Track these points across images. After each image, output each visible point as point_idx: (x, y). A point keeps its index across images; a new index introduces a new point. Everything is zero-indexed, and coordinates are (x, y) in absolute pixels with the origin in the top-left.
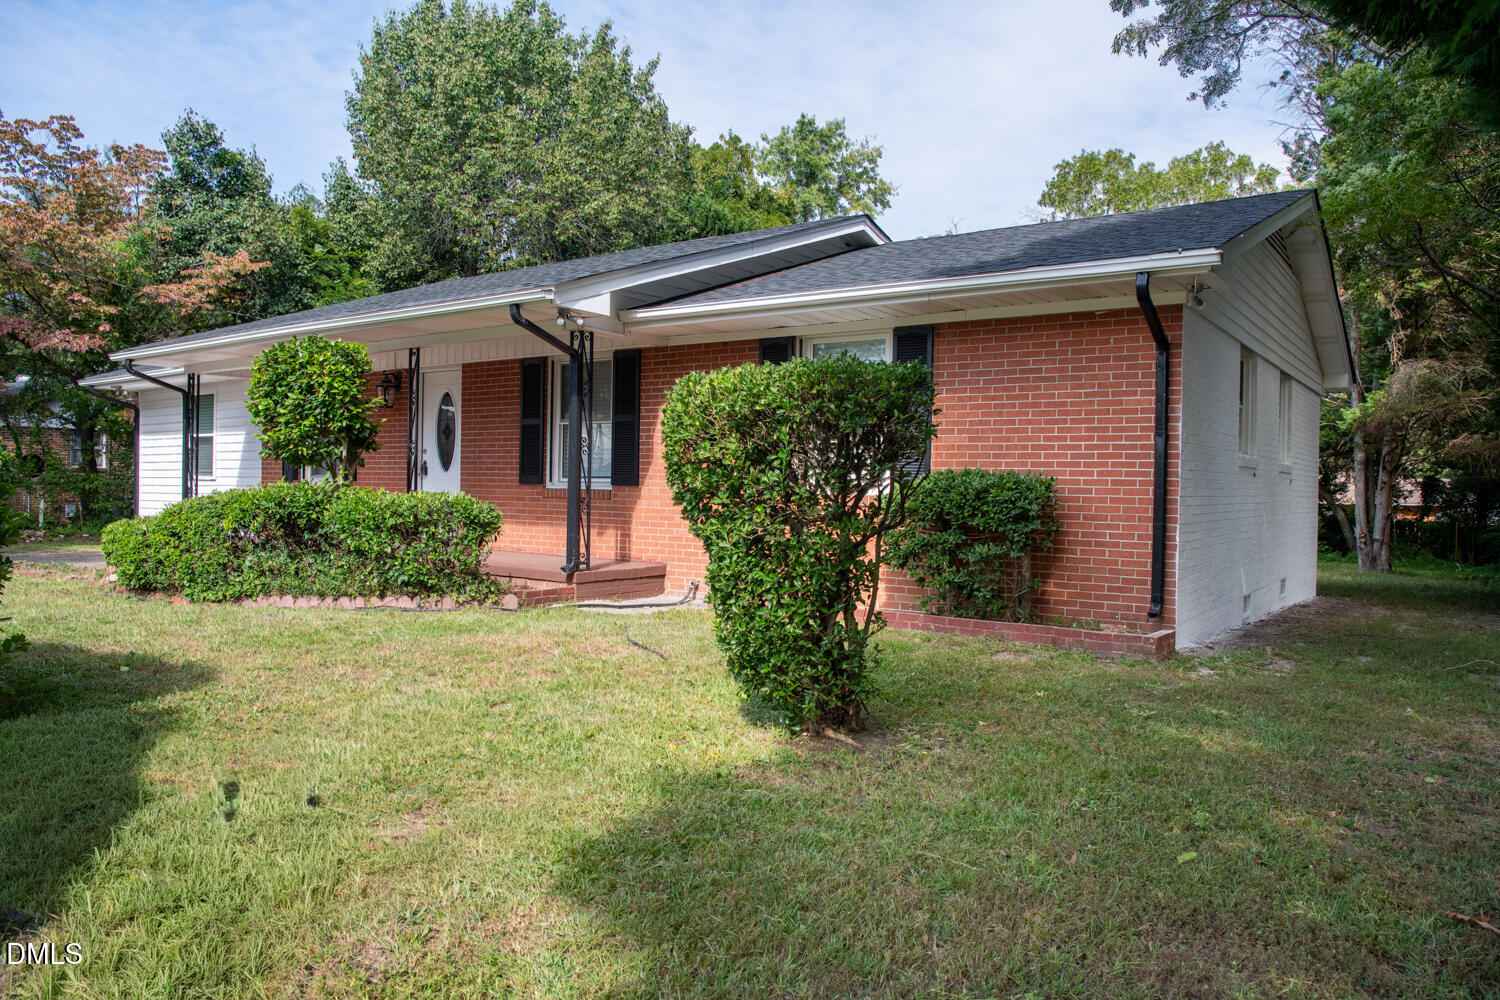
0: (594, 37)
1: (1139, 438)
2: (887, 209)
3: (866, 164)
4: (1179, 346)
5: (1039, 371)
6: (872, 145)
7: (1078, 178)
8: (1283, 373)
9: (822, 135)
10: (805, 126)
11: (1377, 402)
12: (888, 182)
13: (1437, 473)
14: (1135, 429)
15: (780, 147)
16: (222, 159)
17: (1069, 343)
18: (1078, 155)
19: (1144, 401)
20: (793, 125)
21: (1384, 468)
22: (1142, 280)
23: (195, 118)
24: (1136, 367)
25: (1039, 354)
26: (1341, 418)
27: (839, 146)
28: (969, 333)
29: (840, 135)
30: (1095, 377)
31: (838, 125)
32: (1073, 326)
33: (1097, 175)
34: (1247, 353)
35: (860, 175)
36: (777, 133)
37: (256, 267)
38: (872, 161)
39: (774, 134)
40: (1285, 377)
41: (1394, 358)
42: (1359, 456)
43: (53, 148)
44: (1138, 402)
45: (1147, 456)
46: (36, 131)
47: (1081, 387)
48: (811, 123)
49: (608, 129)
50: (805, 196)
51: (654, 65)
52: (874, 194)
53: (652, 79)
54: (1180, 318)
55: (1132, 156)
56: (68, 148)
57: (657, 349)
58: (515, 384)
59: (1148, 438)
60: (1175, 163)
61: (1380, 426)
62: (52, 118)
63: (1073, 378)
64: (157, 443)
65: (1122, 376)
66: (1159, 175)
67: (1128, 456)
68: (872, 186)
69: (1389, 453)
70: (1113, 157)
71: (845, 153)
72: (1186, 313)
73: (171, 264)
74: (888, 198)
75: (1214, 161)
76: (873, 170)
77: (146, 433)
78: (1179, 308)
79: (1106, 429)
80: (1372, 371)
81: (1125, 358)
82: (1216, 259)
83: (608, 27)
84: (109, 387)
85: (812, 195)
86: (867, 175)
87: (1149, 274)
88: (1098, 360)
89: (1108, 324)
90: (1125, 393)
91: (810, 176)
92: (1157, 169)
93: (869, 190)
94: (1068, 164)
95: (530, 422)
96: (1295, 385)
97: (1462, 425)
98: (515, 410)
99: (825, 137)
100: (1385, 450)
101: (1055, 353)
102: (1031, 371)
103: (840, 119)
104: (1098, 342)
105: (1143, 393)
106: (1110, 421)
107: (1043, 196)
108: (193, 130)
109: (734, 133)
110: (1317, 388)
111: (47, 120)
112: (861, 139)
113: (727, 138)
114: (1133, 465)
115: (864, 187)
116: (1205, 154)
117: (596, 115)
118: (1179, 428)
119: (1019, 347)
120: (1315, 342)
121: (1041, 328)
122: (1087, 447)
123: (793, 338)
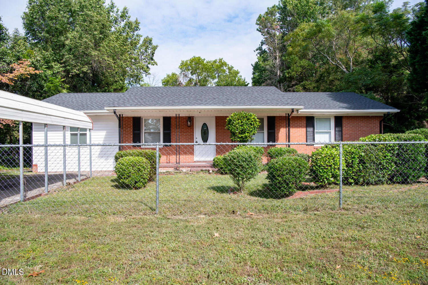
17: (366, 121)
24: (376, 125)
28: (349, 118)
32: (366, 118)
47: (368, 128)
63: (366, 126)
87: (389, 112)
88: (370, 124)
89: (372, 118)
104: (370, 121)
119: (357, 121)
121: (361, 118)
123: (313, 116)
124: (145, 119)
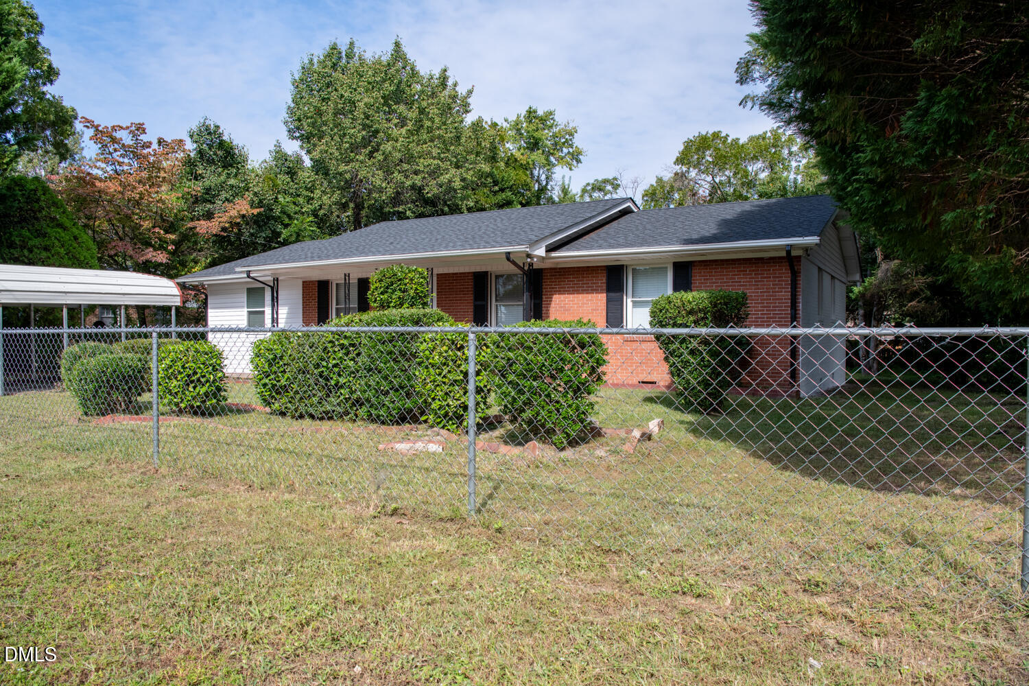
0: (438, 76)
1: (784, 310)
2: (580, 164)
3: (567, 137)
4: (800, 272)
5: (740, 282)
6: (571, 125)
7: (698, 149)
8: (832, 276)
9: (542, 120)
10: (531, 114)
11: (871, 284)
12: (580, 148)
13: (903, 320)
14: (782, 307)
15: (517, 127)
16: (222, 144)
17: (753, 271)
18: (697, 135)
19: (786, 294)
20: (524, 113)
21: (875, 319)
22: (789, 248)
23: (208, 122)
24: (782, 281)
25: (740, 275)
26: (852, 292)
27: (551, 127)
28: (708, 265)
29: (552, 119)
30: (765, 285)
31: (551, 113)
32: (755, 263)
33: (709, 148)
34: (820, 269)
35: (564, 143)
36: (515, 118)
37: (256, 211)
38: (571, 135)
39: (513, 118)
40: (833, 277)
41: (879, 259)
42: (861, 312)
43: (127, 140)
44: (783, 296)
45: (787, 318)
46: (122, 131)
47: (758, 289)
48: (535, 112)
49: (451, 132)
50: (533, 157)
51: (470, 92)
52: (573, 155)
53: (469, 100)
54: (800, 261)
55: (727, 135)
56: (137, 139)
57: (551, 269)
58: (470, 284)
59: (787, 310)
60: (751, 139)
61: (872, 296)
62: (132, 124)
63: (754, 285)
64: (217, 314)
65: (776, 285)
66: (743, 146)
67: (779, 318)
68: (571, 150)
69: (877, 310)
70: (716, 135)
71: (555, 130)
72: (802, 259)
73: (200, 209)
74: (580, 157)
75: (774, 139)
76: (571, 140)
77: (211, 308)
78: (799, 257)
79: (770, 307)
80: (867, 265)
81: (778, 277)
82: (818, 241)
83: (445, 71)
84: (197, 283)
85: (537, 156)
86: (568, 143)
87: (791, 246)
88: (765, 278)
89: (770, 263)
90: (778, 292)
91: (534, 145)
92: (741, 142)
93: (569, 153)
94: (691, 141)
95: (479, 303)
96: (836, 281)
97: (915, 295)
98: (471, 297)
99: (543, 120)
100: (875, 309)
101: (747, 275)
102: (737, 282)
103: (552, 109)
104: (766, 270)
105: (785, 292)
106: (771, 303)
107: (677, 159)
108: (207, 129)
109: (494, 120)
110: (843, 280)
111: (129, 125)
112: (565, 122)
113: (490, 123)
114: (781, 321)
115: (565, 150)
116: (769, 134)
117: (444, 124)
118: (800, 306)
119: (731, 271)
120: (844, 258)
121: (741, 264)
122: (762, 314)
123: (623, 265)
124: (337, 284)
